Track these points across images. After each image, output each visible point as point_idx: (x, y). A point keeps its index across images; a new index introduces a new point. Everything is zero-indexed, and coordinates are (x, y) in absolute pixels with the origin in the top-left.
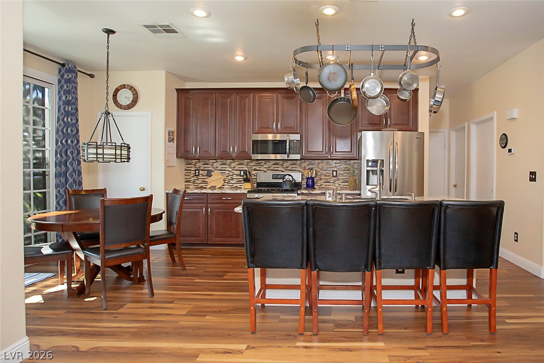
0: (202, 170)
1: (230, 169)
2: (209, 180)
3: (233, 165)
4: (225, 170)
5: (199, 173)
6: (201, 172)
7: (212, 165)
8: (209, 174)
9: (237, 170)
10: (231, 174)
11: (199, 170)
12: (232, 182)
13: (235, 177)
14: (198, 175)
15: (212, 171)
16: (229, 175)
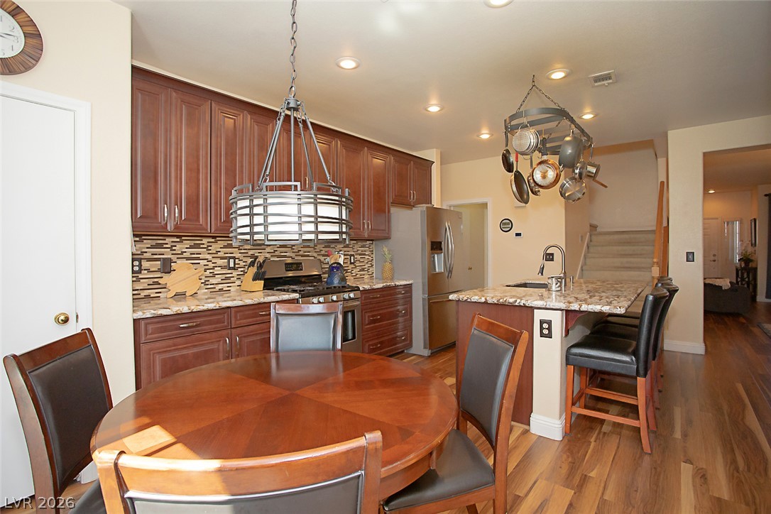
0: (149, 260)
1: (209, 257)
2: (166, 279)
3: (214, 247)
4: (198, 258)
5: (140, 265)
6: (145, 264)
7: (171, 248)
8: (167, 267)
9: (222, 258)
10: (211, 265)
11: (140, 261)
12: (213, 281)
13: (217, 271)
14: (140, 272)
15: (170, 261)
16: (207, 267)
